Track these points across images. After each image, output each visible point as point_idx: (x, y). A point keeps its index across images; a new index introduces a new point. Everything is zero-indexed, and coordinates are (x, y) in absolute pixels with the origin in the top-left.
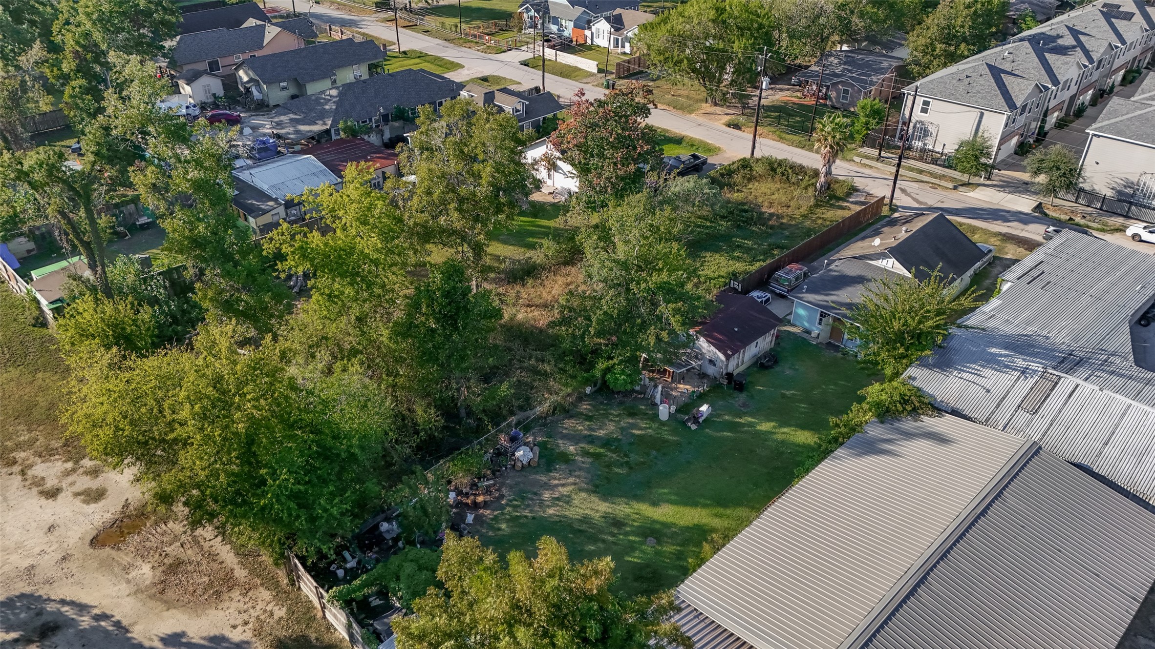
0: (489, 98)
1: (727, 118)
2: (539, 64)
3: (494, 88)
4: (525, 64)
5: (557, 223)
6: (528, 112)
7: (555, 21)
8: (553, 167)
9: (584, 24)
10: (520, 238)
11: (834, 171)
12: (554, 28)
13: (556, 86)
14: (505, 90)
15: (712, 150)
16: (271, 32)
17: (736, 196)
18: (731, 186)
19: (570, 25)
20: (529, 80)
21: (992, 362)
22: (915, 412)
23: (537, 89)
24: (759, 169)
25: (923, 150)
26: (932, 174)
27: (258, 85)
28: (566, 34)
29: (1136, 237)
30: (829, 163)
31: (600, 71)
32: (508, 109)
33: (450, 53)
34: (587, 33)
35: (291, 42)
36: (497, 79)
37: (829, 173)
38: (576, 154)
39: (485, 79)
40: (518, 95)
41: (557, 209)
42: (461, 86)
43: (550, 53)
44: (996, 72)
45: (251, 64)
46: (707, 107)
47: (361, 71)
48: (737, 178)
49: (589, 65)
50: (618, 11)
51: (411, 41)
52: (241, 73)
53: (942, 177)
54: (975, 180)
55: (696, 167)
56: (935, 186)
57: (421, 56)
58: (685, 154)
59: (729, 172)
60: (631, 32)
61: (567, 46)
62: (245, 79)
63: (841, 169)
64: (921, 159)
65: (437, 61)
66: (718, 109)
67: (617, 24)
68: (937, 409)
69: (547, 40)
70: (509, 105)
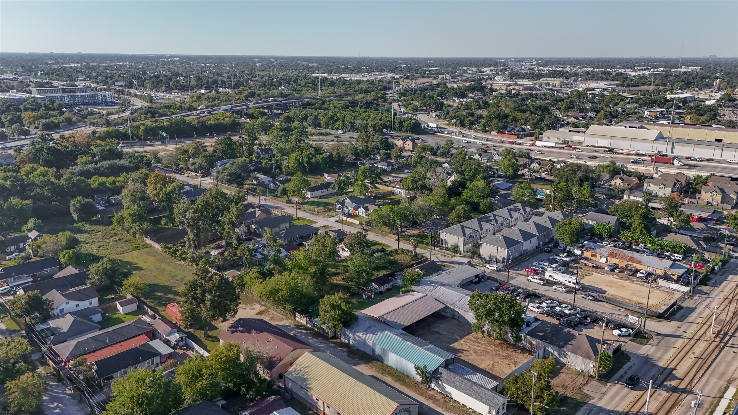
0: (327, 232)
1: (395, 239)
2: (342, 222)
3: (328, 229)
4: (337, 221)
5: (345, 264)
6: (338, 236)
7: (347, 207)
8: (343, 250)
9: (356, 209)
10: (336, 267)
11: (416, 251)
12: (346, 210)
13: (346, 229)
14: (331, 231)
15: (388, 246)
16: (258, 213)
17: (392, 258)
18: (391, 256)
19: (352, 209)
20: (338, 227)
21: (429, 285)
22: (409, 292)
23: (340, 230)
24: (400, 251)
25: (445, 247)
26: (446, 253)
27: (258, 229)
28: (350, 212)
29: (487, 268)
30: (415, 249)
31: (360, 224)
32: (332, 236)
33: (313, 218)
34: (357, 211)
35: (264, 216)
36: (328, 227)
37: (415, 252)
38: (348, 246)
39: (324, 226)
40: (334, 231)
41: (345, 260)
42: (318, 229)
43: (344, 218)
44: (463, 227)
45: (255, 223)
46: (391, 235)
47: (287, 225)
48: (393, 254)
49: (357, 222)
50: (367, 205)
51: (300, 214)
52: (253, 226)
53: (449, 254)
54: (456, 254)
55: (383, 250)
56: (446, 256)
57: (304, 219)
58: (380, 247)
59: (392, 252)
60: (371, 211)
61: (350, 216)
62: (254, 227)
63: (419, 251)
64: (445, 250)
65: (309, 221)
66: (394, 236)
67: (366, 209)
68: (413, 291)
69: (344, 214)
70: (332, 235)
